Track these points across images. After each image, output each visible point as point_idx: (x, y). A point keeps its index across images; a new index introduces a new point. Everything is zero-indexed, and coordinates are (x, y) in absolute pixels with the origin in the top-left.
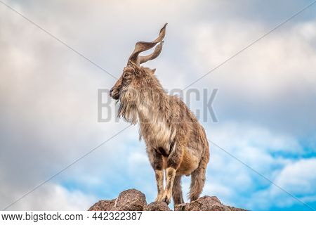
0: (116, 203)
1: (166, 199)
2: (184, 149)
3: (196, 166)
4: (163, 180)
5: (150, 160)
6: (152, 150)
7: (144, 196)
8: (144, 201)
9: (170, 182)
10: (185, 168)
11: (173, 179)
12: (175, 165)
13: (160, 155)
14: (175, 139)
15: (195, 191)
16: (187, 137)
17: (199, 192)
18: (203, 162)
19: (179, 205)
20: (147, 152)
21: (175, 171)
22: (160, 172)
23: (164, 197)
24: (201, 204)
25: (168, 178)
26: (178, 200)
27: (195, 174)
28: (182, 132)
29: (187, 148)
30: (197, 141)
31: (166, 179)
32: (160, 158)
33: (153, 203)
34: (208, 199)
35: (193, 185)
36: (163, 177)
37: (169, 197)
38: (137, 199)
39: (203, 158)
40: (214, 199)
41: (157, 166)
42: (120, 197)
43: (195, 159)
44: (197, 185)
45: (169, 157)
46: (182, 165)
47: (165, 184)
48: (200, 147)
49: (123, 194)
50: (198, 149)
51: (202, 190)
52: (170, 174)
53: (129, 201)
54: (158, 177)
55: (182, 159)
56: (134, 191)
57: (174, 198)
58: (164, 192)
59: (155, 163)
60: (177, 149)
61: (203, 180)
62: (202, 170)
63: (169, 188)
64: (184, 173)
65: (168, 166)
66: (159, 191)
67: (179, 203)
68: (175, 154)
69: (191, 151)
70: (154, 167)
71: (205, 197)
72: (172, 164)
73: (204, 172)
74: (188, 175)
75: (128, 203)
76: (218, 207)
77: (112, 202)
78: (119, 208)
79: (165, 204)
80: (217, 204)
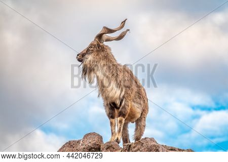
0: (81, 142)
1: (117, 139)
2: (130, 103)
3: (139, 116)
4: (115, 126)
5: (106, 111)
6: (107, 105)
7: (101, 138)
8: (102, 141)
9: (120, 128)
10: (131, 117)
11: (122, 126)
12: (124, 116)
13: (113, 108)
14: (123, 97)
15: (138, 134)
16: (132, 95)
17: (141, 134)
18: (144, 113)
19: (127, 144)
20: (104, 106)
21: (124, 119)
22: (113, 120)
23: (116, 138)
24: (143, 144)
25: (119, 125)
26: (126, 140)
27: (138, 121)
28: (129, 92)
29: (133, 103)
30: (140, 98)
31: (118, 125)
32: (114, 110)
33: (108, 142)
34: (148, 140)
35: (136, 129)
36: (115, 124)
37: (119, 138)
38: (96, 139)
39: (144, 110)
40: (152, 140)
41: (112, 116)
42: (84, 138)
43: (138, 111)
44: (139, 129)
45: (120, 110)
46: (129, 115)
47: (117, 129)
48: (142, 102)
49: (86, 136)
50: (140, 104)
51: (143, 133)
52: (121, 122)
54: (111, 123)
55: (129, 111)
56: (94, 134)
57: (123, 139)
58: (116, 134)
59: (110, 114)
60: (125, 104)
61: (144, 126)
62: (143, 119)
63: (119, 131)
64: (130, 121)
65: (119, 116)
66: (112, 134)
67: (127, 142)
68: (124, 107)
69: (136, 105)
70: (109, 116)
71: (145, 138)
72: (122, 114)
73: (145, 120)
74: (133, 122)
75: (90, 142)
76: (154, 146)
77: (78, 142)
78: (84, 146)
79: (117, 143)
80: (154, 143)
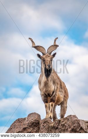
0: (26, 119)
1: (50, 117)
7: (39, 116)
8: (40, 118)
9: (52, 109)
10: (58, 102)
12: (54, 101)
21: (54, 104)
22: (47, 104)
23: (49, 116)
24: (68, 119)
25: (51, 107)
33: (45, 119)
34: (72, 116)
38: (36, 117)
40: (75, 116)
42: (28, 116)
44: (63, 110)
45: (51, 98)
46: (57, 101)
49: (30, 115)
52: (52, 105)
53: (32, 118)
54: (46, 106)
55: (57, 98)
56: (35, 113)
61: (66, 107)
65: (51, 102)
66: (47, 113)
68: (54, 96)
74: (59, 105)
75: (32, 119)
76: (76, 120)
77: (25, 119)
78: (28, 122)
79: (50, 119)
80: (76, 119)
